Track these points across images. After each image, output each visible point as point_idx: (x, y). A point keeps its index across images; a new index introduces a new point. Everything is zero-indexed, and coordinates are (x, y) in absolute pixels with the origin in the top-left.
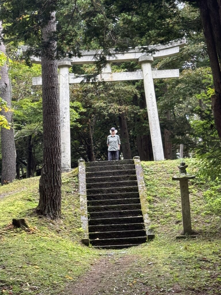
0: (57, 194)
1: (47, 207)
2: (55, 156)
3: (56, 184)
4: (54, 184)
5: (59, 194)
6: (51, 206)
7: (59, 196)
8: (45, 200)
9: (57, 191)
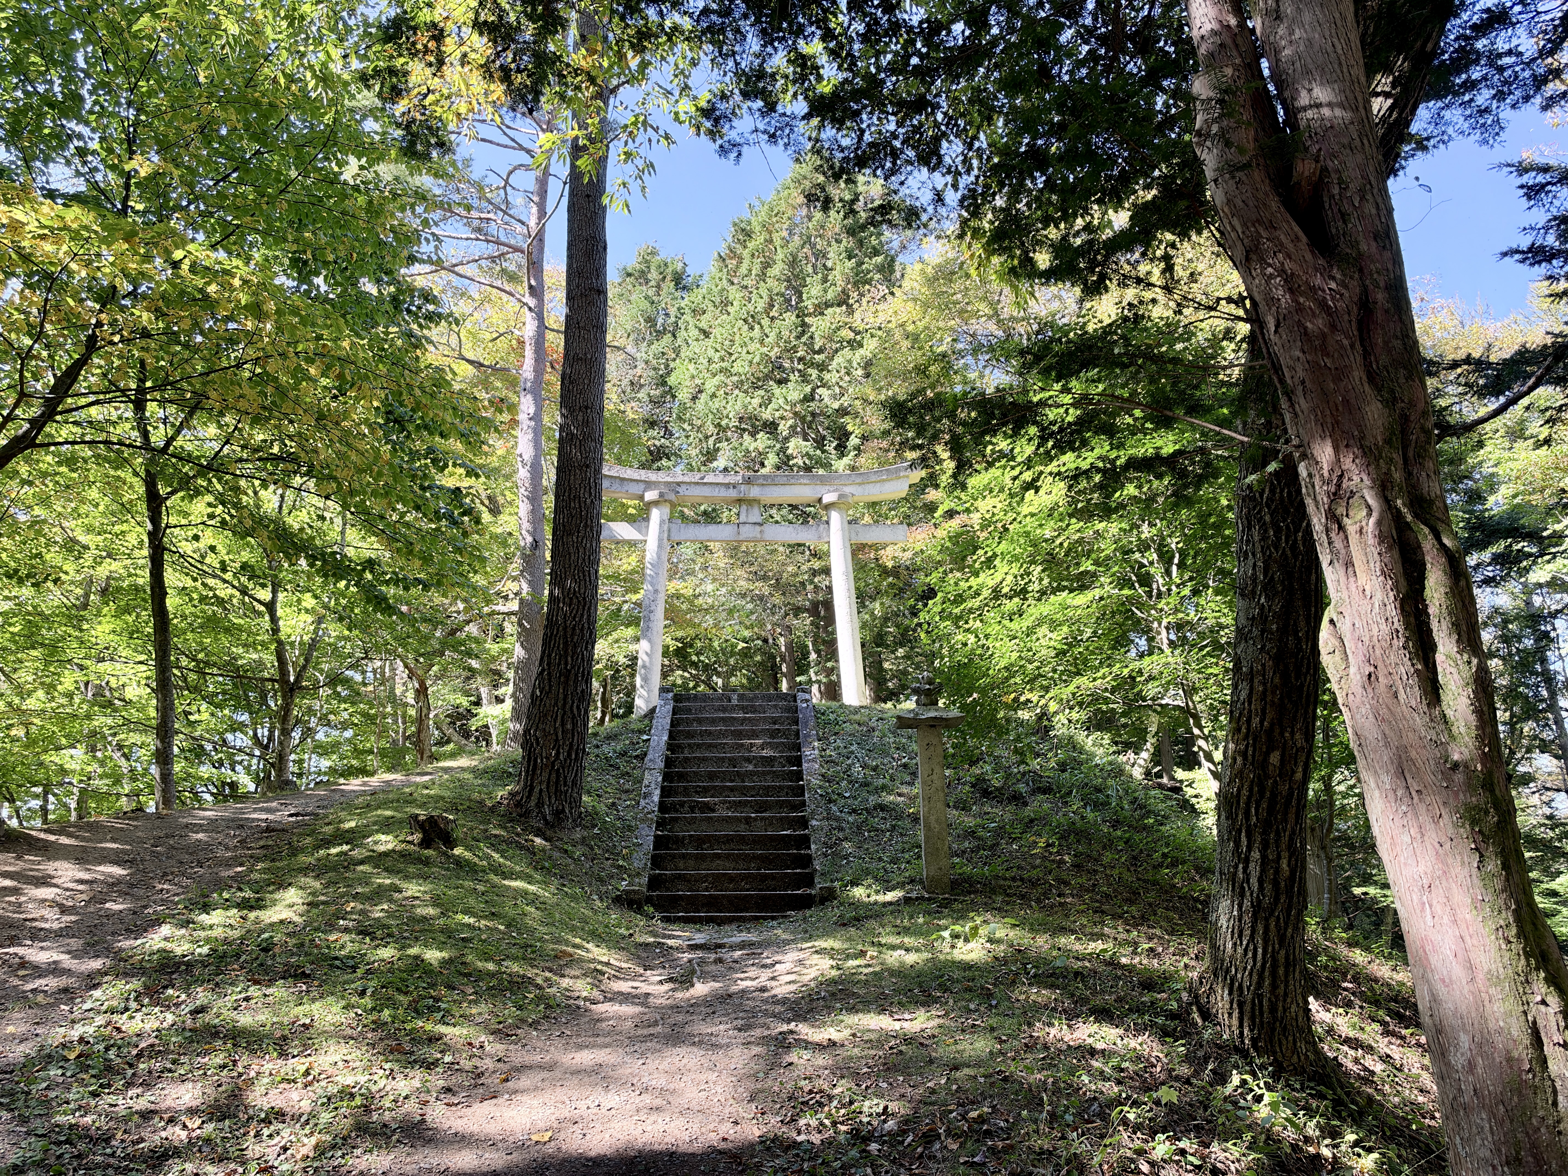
0: (569, 755)
1: (537, 790)
2: (575, 647)
3: (569, 726)
4: (563, 724)
5: (577, 754)
6: (548, 787)
7: (576, 759)
8: (534, 770)
9: (571, 744)
